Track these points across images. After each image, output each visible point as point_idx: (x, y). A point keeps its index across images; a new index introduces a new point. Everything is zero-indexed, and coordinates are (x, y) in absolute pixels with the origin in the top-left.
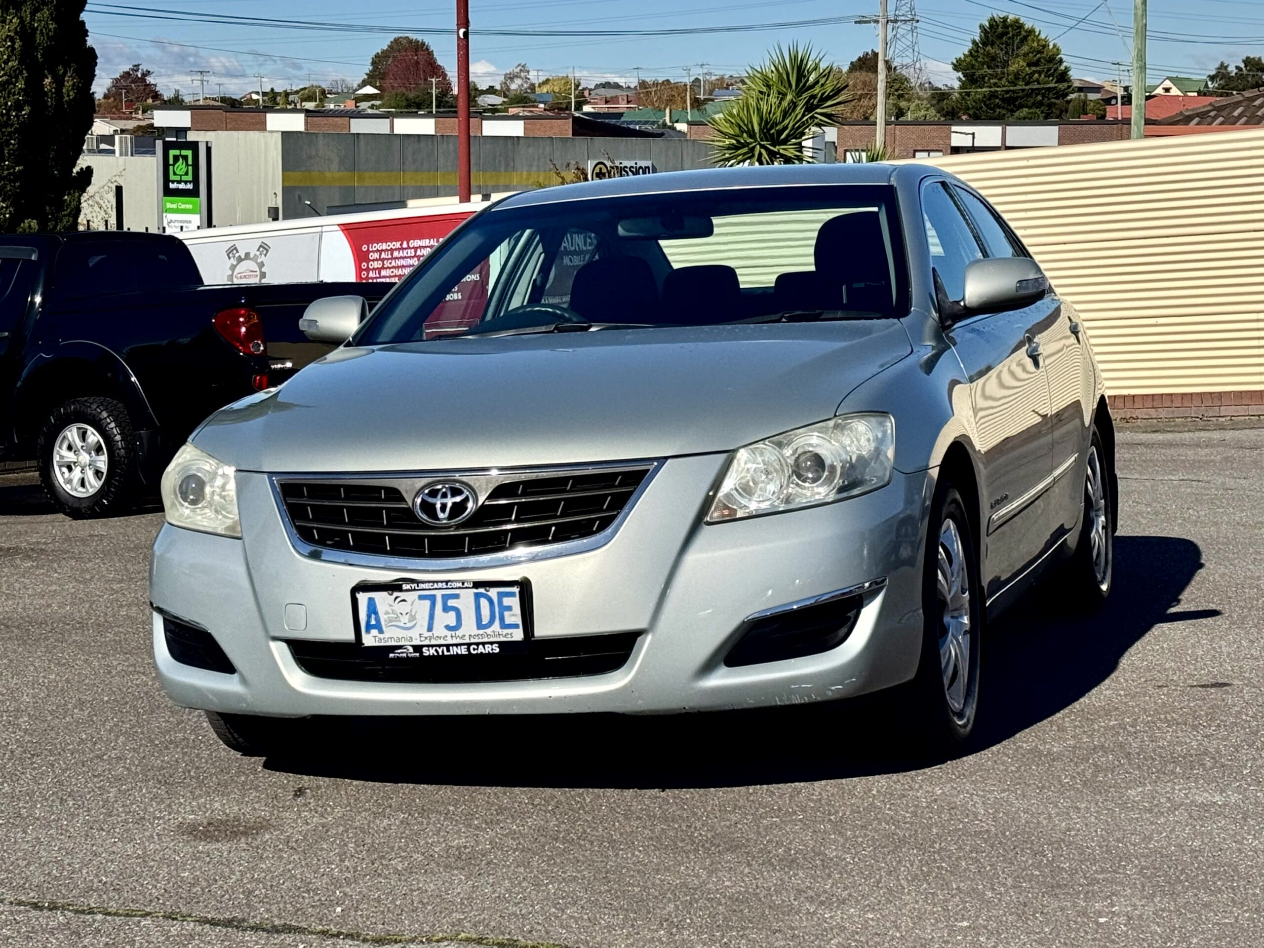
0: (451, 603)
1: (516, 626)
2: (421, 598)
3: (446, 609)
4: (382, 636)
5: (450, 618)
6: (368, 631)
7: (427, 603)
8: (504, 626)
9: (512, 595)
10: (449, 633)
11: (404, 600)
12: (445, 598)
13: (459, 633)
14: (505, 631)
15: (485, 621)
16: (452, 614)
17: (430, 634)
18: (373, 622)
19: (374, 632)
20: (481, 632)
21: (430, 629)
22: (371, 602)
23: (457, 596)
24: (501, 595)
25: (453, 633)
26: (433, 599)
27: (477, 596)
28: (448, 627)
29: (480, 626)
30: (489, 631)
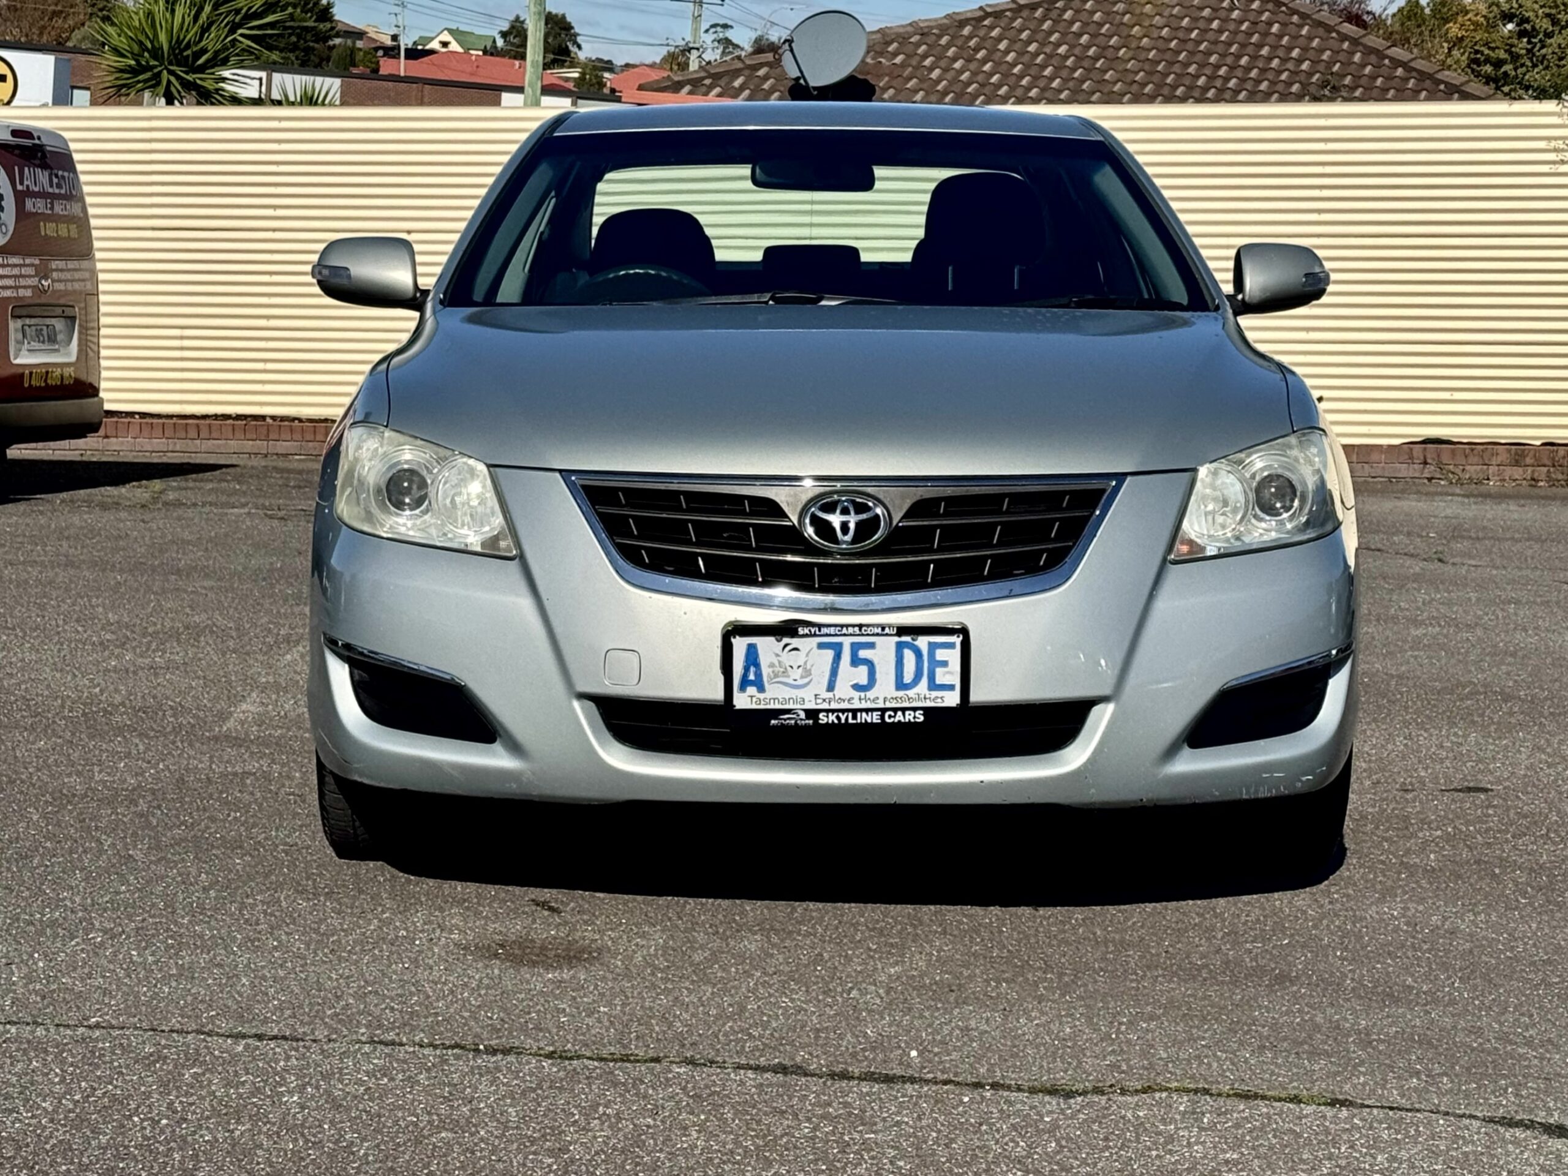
0: (863, 654)
1: (951, 687)
2: (821, 646)
3: (856, 661)
4: (762, 696)
5: (861, 675)
6: (742, 688)
7: (829, 654)
8: (933, 686)
9: (951, 646)
10: (856, 694)
11: (796, 649)
12: (855, 648)
13: (870, 694)
14: (934, 694)
15: (908, 676)
16: (863, 670)
17: (830, 695)
18: (752, 677)
19: (752, 690)
20: (901, 693)
21: (831, 687)
22: (752, 650)
23: (872, 646)
24: (933, 647)
25: (862, 695)
26: (838, 649)
27: (900, 646)
28: (857, 687)
29: (900, 685)
30: (911, 693)
